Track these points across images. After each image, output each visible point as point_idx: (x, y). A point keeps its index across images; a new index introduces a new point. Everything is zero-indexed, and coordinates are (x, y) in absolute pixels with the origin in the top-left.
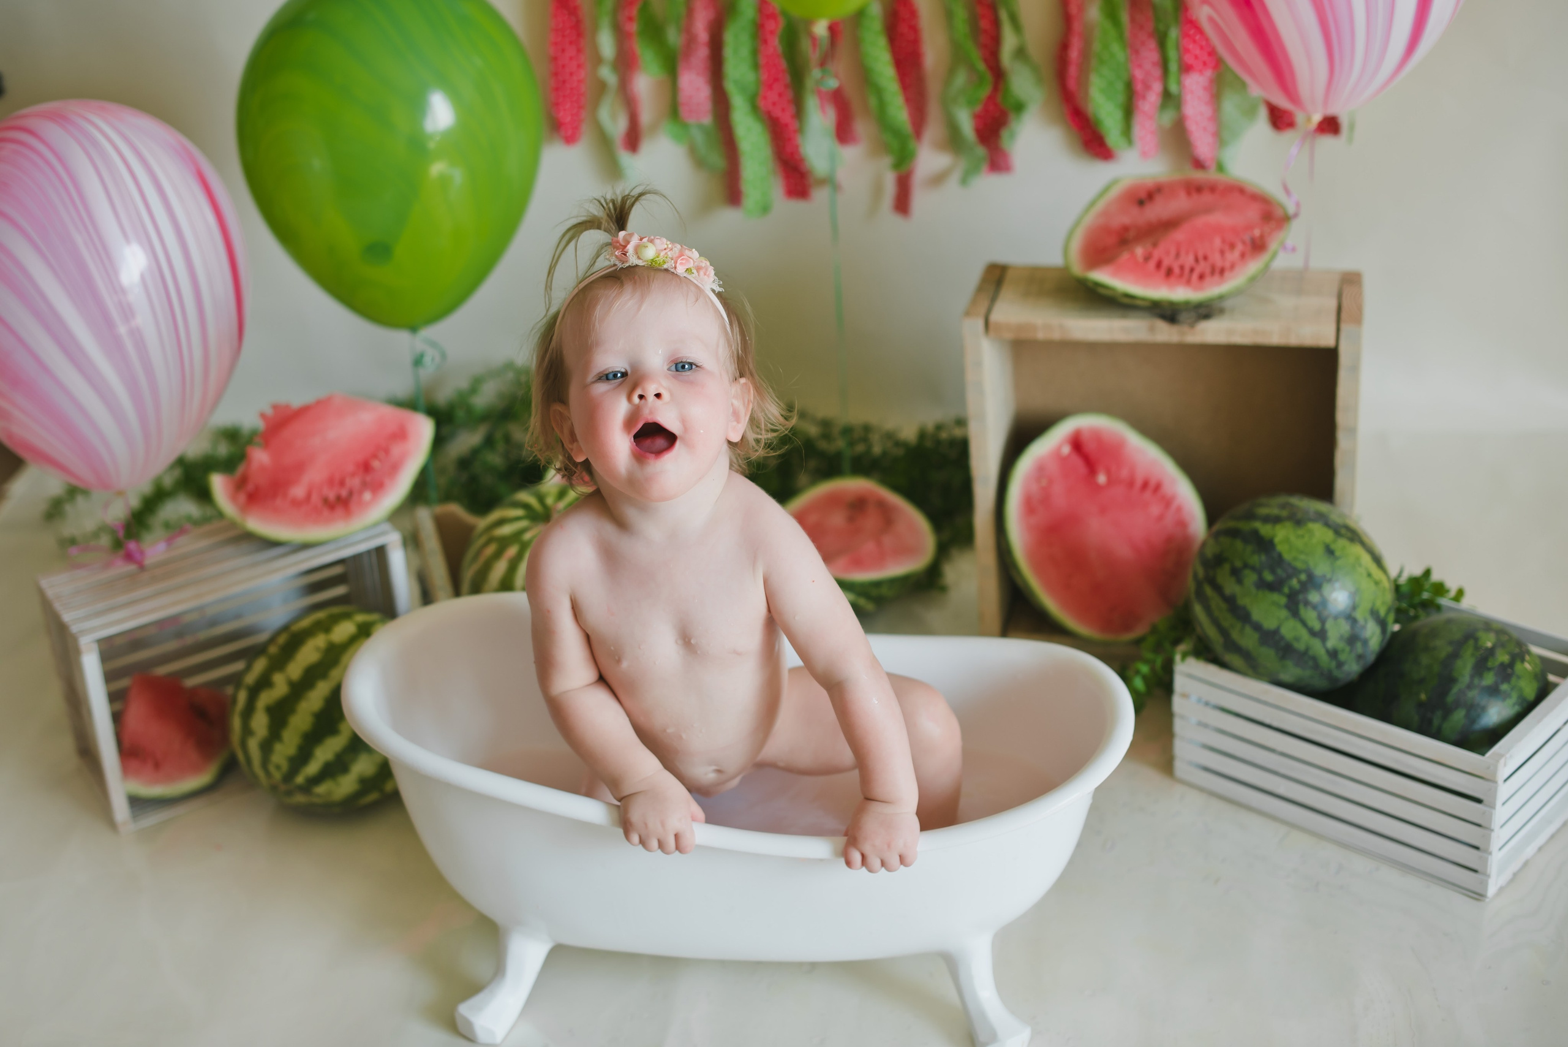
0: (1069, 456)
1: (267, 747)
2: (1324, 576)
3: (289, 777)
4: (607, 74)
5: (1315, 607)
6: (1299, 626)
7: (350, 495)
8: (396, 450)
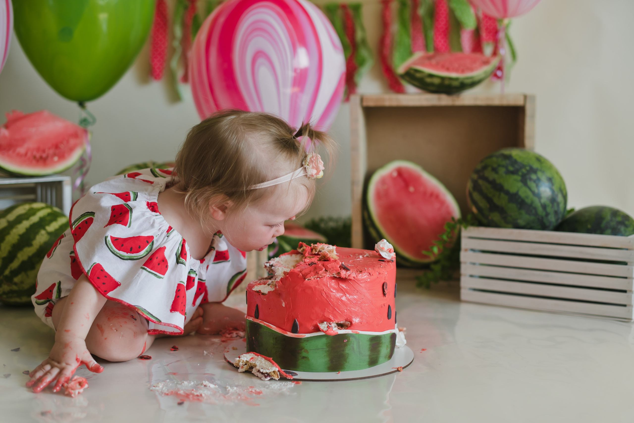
0: (396, 176)
2: (537, 169)
4: (176, 44)
5: (535, 181)
6: (528, 190)
7: (47, 157)
8: (72, 142)
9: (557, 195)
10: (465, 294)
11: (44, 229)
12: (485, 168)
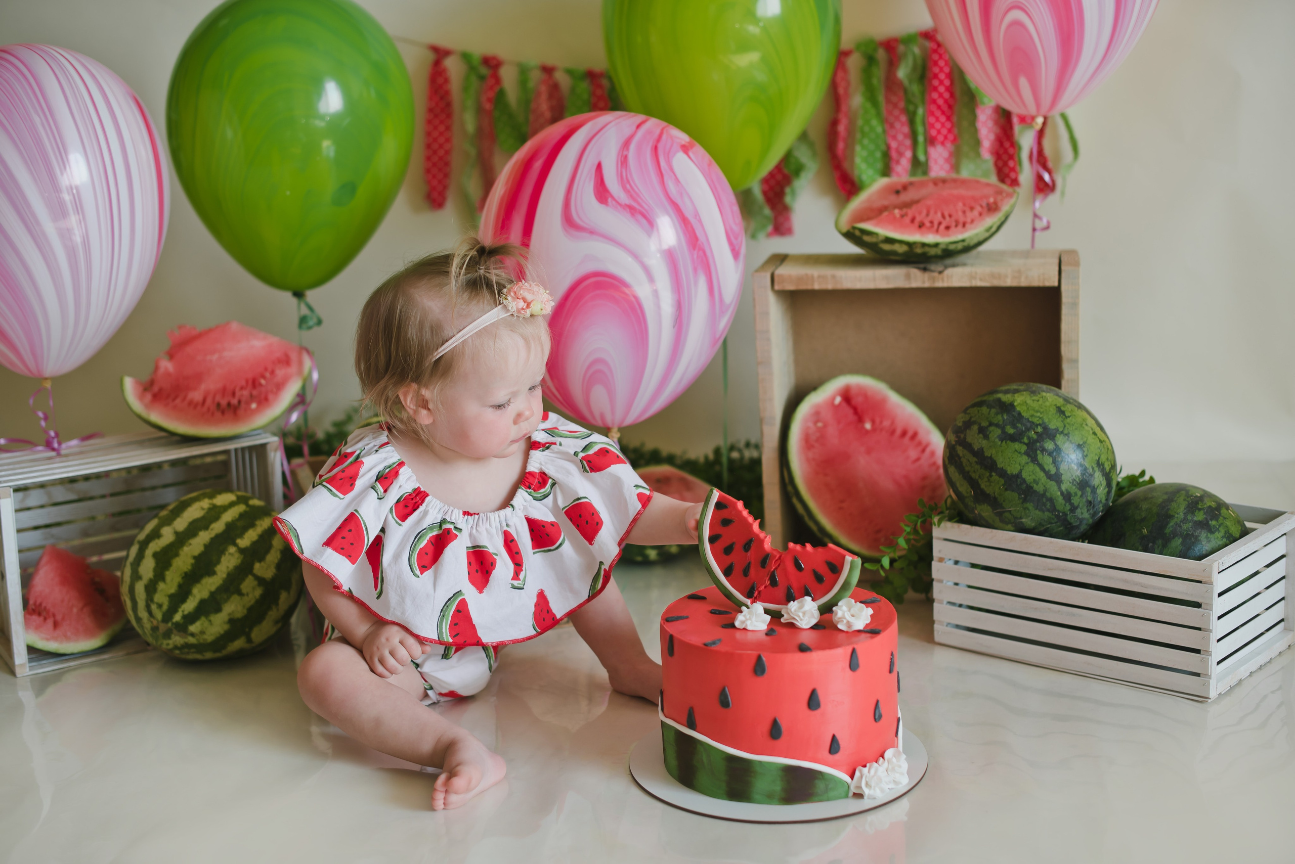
0: (840, 404)
1: (151, 589)
2: (1057, 430)
3: (168, 617)
5: (1050, 454)
6: (1038, 469)
7: (239, 402)
8: (280, 372)
9: (1092, 475)
10: (941, 631)
11: (235, 545)
12: (968, 425)
